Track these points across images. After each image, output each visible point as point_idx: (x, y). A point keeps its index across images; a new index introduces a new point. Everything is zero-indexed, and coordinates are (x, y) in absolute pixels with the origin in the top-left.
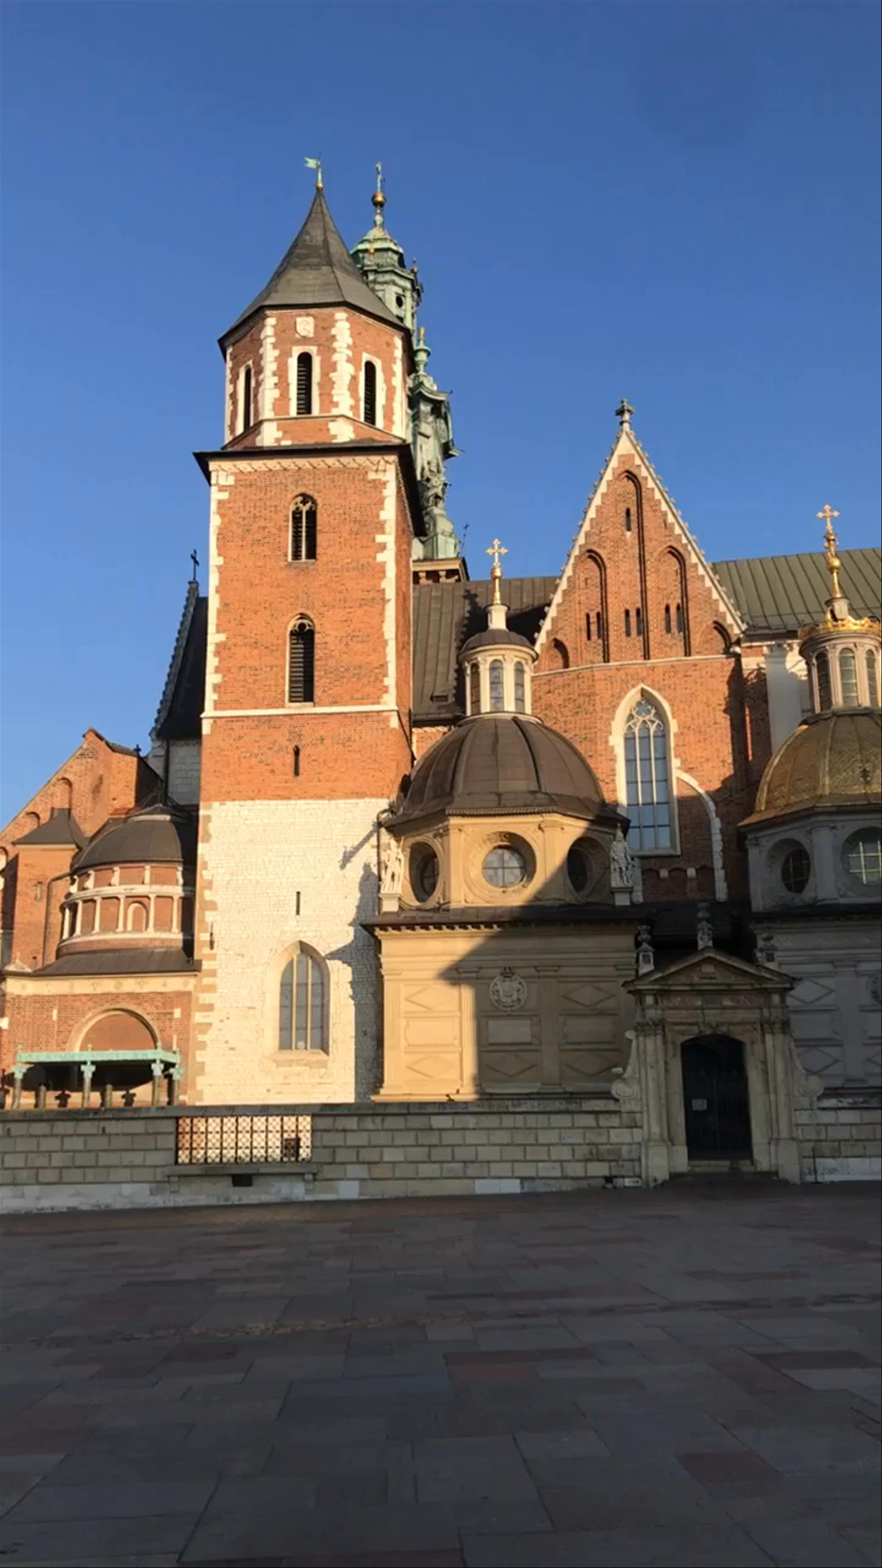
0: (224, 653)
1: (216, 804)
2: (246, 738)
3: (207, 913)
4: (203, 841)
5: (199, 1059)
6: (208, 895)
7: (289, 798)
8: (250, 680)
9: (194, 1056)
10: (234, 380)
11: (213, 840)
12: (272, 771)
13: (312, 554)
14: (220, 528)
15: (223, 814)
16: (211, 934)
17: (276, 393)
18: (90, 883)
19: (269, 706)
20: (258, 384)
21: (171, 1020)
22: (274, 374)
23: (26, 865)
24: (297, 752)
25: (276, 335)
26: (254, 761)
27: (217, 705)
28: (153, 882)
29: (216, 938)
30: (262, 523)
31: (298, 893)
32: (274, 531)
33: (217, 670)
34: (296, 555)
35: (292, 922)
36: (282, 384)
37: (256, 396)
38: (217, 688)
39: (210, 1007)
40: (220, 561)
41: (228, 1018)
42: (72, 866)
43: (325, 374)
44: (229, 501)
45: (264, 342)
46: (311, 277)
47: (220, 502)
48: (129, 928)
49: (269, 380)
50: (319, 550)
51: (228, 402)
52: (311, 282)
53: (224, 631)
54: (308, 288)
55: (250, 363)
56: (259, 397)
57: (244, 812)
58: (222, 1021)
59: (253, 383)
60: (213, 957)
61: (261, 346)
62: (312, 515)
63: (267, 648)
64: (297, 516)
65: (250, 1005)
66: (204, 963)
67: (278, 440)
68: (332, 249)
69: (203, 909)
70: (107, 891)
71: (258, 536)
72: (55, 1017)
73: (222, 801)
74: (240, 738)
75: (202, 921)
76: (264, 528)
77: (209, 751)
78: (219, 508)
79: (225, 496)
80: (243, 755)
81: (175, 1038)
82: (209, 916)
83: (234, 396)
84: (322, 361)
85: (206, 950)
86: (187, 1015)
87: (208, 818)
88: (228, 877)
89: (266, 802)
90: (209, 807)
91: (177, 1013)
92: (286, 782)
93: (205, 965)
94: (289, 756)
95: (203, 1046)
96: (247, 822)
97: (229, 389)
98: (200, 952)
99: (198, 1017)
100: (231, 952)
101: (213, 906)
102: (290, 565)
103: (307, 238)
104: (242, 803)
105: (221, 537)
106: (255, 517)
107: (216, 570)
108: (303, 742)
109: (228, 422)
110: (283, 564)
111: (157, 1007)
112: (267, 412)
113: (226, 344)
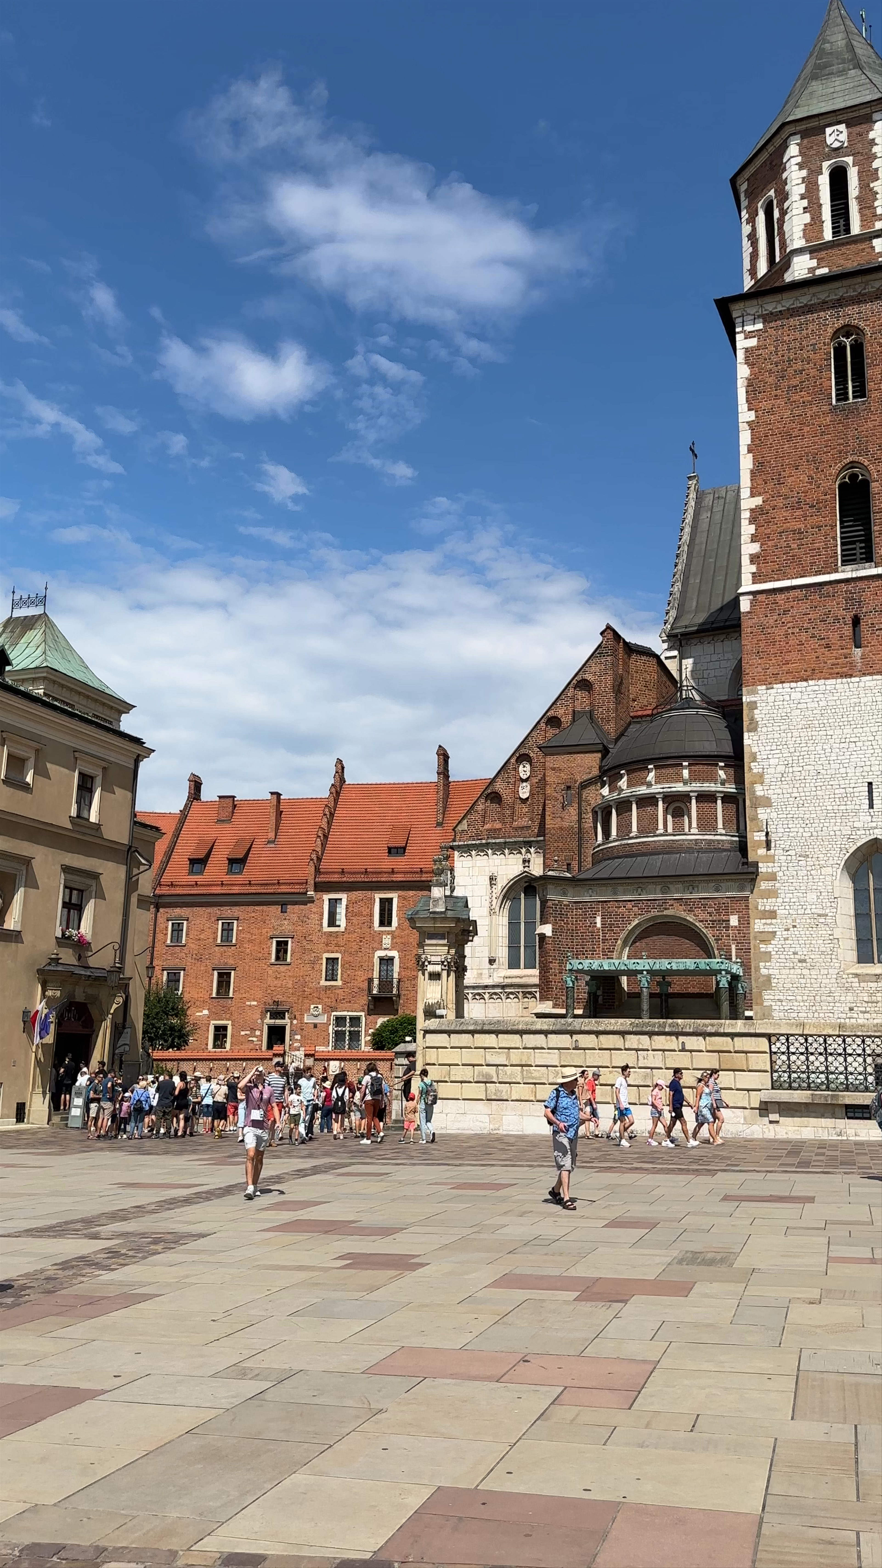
0: (762, 519)
1: (762, 688)
2: (794, 612)
3: (760, 810)
4: (749, 731)
5: (764, 971)
6: (759, 791)
7: (851, 676)
8: (794, 546)
9: (758, 969)
10: (752, 220)
11: (762, 730)
12: (828, 646)
13: (860, 392)
14: (748, 379)
15: (771, 699)
16: (767, 834)
17: (807, 218)
18: (623, 783)
19: (818, 573)
20: (783, 213)
21: (727, 928)
22: (803, 197)
23: (553, 769)
24: (856, 621)
25: (801, 153)
26: (804, 636)
27: (757, 578)
28: (693, 778)
29: (773, 837)
30: (799, 366)
31: (870, 784)
32: (813, 372)
33: (754, 539)
34: (842, 395)
35: (865, 818)
36: (813, 208)
37: (781, 227)
38: (754, 559)
39: (772, 915)
40: (751, 416)
41: (794, 926)
42: (600, 768)
43: (865, 186)
44: (758, 348)
45: (788, 165)
46: (837, 83)
47: (747, 350)
48: (670, 830)
49: (796, 205)
50: (870, 386)
51: (746, 244)
52: (837, 89)
53: (760, 495)
54: (835, 95)
55: (772, 193)
56: (786, 227)
57: (796, 696)
58: (787, 930)
59: (776, 214)
60: (771, 859)
61: (785, 169)
62: (858, 349)
63: (812, 506)
64: (840, 351)
65: (821, 912)
66: (760, 865)
67: (812, 270)
68: (859, 51)
69: (755, 807)
70: (643, 790)
71: (794, 382)
72: (599, 925)
73: (769, 685)
74: (786, 612)
75: (755, 818)
76: (801, 372)
77: (749, 630)
78: (747, 358)
79: (753, 342)
80: (790, 631)
81: (733, 947)
82: (763, 814)
83: (753, 238)
84: (860, 173)
85: (762, 851)
86: (745, 921)
87: (753, 705)
88: (781, 769)
89: (822, 682)
90: (755, 692)
91: (734, 921)
92: (846, 658)
93: (763, 868)
94: (846, 627)
95: (767, 956)
96: (799, 706)
97: (746, 229)
98: (757, 853)
99: (758, 925)
100: (792, 853)
101: (767, 802)
102: (835, 408)
103: (827, 46)
104: (793, 685)
105: (751, 389)
106: (790, 360)
107: (746, 426)
108: (864, 610)
109: (747, 265)
110: (826, 408)
111: (710, 914)
112: (797, 241)
113: (738, 183)
